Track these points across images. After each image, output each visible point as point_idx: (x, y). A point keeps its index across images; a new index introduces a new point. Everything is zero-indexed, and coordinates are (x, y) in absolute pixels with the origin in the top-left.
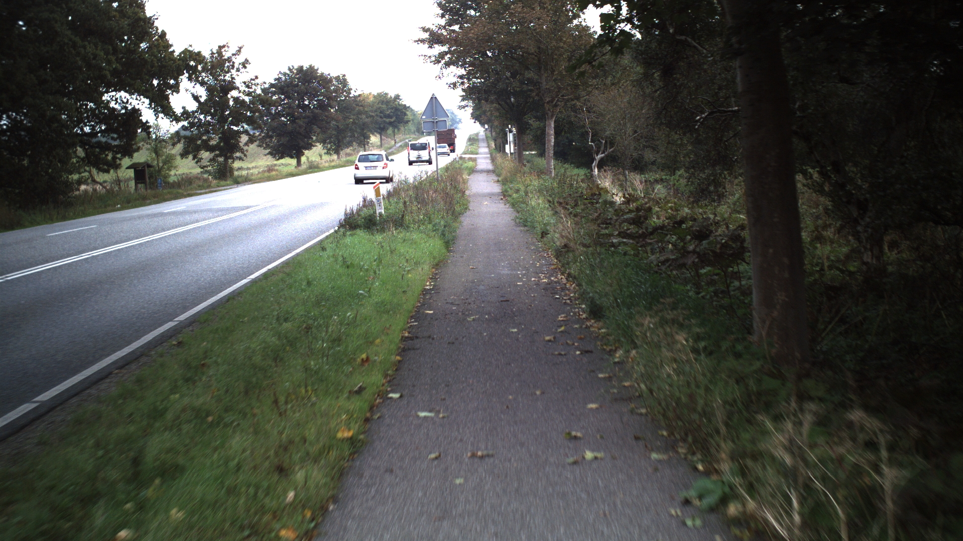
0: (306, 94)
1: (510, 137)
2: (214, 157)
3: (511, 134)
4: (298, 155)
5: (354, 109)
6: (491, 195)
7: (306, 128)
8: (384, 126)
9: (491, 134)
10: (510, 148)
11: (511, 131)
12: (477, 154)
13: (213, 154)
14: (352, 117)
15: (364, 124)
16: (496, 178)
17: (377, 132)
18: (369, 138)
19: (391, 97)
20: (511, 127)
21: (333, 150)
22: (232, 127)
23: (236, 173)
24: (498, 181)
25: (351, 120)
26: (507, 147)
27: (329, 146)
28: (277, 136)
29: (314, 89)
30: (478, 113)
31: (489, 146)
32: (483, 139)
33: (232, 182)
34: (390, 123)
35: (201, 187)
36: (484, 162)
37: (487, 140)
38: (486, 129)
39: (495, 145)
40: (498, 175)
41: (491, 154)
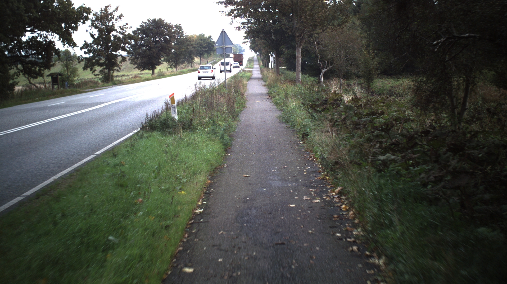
0: (158, 34)
1: (272, 59)
2: (102, 69)
3: (272, 58)
4: (153, 69)
5: (185, 43)
6: (261, 95)
7: (157, 54)
8: (202, 53)
9: (261, 57)
10: (271, 65)
11: (272, 56)
12: (253, 68)
13: (102, 68)
14: (184, 47)
15: (191, 51)
16: (264, 83)
17: (198, 56)
18: (194, 59)
19: (206, 37)
20: (272, 53)
21: (174, 65)
22: (112, 52)
23: (115, 79)
24: (265, 85)
25: (184, 49)
26: (270, 64)
27: (171, 63)
28: (141, 58)
29: (162, 31)
30: (254, 46)
31: (259, 64)
32: (256, 60)
33: (111, 84)
34: (206, 51)
35: (92, 87)
36: (256, 73)
37: (258, 61)
38: (258, 55)
39: (263, 63)
40: (265, 81)
41: (260, 68)
